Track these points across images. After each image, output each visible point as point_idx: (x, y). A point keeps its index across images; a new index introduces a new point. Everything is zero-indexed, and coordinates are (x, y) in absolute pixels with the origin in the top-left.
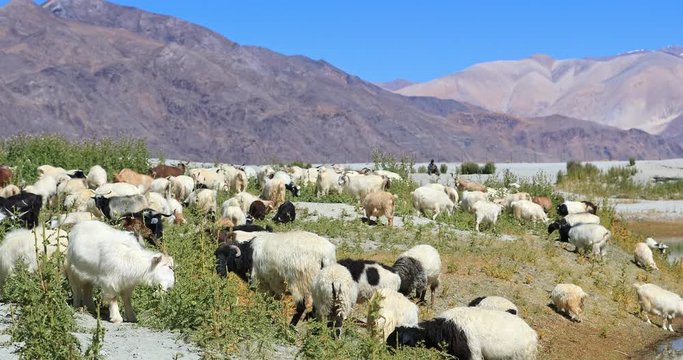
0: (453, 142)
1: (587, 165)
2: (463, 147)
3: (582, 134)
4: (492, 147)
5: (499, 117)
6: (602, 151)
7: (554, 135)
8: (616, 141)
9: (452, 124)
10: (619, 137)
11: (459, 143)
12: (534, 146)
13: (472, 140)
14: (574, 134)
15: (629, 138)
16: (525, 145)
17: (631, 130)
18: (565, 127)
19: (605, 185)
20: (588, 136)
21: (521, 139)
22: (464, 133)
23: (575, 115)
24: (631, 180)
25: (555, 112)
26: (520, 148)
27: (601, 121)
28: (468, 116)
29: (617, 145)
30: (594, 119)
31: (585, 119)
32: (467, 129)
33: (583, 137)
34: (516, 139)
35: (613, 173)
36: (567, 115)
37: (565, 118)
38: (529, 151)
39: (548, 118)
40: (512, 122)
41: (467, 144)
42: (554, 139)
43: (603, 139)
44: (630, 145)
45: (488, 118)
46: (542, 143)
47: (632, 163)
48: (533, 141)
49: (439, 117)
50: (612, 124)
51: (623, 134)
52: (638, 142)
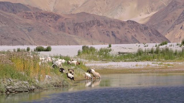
0: (21, 29)
1: (91, 47)
2: (27, 32)
3: (99, 24)
4: (44, 32)
5: (49, 14)
6: (111, 34)
7: (81, 25)
8: (119, 28)
9: (20, 19)
10: (121, 26)
11: (25, 30)
12: (70, 31)
13: (32, 28)
14: (94, 24)
15: (126, 26)
16: (64, 31)
17: (128, 21)
18: (88, 20)
19: (98, 56)
20: (102, 25)
21: (62, 27)
22: (27, 24)
23: (94, 13)
24: (109, 54)
25: (83, 11)
26: (61, 33)
27: (110, 16)
28: (30, 13)
29: (119, 31)
30: (105, 15)
31: (101, 15)
32: (29, 21)
33: (99, 26)
34: (59, 27)
35: (101, 50)
36: (89, 12)
37: (88, 14)
38: (67, 34)
39: (78, 14)
40: (56, 17)
41: (29, 30)
42: (82, 27)
43: (111, 26)
44: (127, 30)
45: (42, 15)
46: (74, 30)
47: (110, 46)
48: (69, 28)
49: (12, 14)
50: (116, 17)
51: (123, 23)
52: (132, 28)
